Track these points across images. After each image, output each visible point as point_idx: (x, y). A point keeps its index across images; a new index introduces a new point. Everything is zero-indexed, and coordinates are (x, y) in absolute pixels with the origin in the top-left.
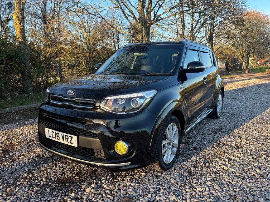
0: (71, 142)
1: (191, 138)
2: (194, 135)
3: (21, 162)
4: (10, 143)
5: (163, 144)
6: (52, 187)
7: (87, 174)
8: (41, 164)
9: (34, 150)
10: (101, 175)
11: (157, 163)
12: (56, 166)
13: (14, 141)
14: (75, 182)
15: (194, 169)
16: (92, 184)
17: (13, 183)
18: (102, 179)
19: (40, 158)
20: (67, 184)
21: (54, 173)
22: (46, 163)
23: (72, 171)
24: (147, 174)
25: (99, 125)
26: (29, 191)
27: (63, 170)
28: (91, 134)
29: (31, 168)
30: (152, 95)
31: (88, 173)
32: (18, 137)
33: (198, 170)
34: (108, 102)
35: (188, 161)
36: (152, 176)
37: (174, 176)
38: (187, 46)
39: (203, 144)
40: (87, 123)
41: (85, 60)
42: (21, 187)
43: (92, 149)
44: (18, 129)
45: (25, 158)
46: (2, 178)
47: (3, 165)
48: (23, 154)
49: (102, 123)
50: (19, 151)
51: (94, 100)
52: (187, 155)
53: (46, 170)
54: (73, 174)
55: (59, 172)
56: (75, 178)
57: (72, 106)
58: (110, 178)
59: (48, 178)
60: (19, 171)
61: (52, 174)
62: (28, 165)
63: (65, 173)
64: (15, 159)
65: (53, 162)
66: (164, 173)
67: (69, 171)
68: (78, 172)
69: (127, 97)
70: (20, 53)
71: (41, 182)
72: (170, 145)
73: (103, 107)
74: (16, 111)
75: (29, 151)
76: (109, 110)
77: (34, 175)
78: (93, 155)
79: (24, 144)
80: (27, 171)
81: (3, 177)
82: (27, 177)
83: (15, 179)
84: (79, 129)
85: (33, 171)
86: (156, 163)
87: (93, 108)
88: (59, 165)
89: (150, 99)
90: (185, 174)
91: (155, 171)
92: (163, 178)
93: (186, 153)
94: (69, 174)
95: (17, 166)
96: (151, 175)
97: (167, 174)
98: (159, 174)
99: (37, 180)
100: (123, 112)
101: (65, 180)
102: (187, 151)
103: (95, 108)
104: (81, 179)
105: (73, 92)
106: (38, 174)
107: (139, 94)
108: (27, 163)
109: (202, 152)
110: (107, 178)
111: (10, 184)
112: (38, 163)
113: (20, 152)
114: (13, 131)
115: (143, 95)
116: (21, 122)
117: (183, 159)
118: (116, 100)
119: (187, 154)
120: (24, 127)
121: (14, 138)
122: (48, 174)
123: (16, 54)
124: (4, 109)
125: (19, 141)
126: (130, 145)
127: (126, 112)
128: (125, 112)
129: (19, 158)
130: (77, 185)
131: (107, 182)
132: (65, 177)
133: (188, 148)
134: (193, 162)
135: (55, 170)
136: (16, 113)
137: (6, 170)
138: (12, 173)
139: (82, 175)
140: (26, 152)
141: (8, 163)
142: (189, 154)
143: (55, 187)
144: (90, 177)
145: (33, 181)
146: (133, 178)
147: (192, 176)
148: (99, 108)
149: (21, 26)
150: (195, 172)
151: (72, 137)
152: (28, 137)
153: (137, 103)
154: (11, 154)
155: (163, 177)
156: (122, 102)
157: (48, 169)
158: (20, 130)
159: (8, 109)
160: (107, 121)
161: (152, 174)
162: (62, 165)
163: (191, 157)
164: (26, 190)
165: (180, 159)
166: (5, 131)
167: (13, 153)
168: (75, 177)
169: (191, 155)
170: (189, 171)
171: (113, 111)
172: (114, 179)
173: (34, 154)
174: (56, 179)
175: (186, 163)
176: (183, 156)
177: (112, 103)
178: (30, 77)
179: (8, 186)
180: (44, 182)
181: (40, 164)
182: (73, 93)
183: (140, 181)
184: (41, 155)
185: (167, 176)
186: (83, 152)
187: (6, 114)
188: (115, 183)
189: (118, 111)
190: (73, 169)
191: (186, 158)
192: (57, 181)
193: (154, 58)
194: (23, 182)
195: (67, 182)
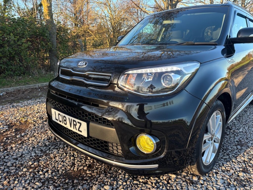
0: (80, 130)
1: (231, 128)
2: (234, 124)
3: (30, 146)
4: (26, 121)
5: (204, 139)
6: (56, 183)
7: (101, 168)
8: (51, 150)
9: (47, 131)
10: (118, 172)
11: (195, 165)
12: (66, 154)
13: (29, 119)
14: (85, 178)
15: (245, 175)
16: (105, 185)
17: (15, 172)
18: (119, 178)
19: (51, 142)
20: (75, 181)
21: (62, 163)
22: (56, 149)
23: (84, 162)
24: (178, 177)
25: (116, 110)
26: (29, 187)
27: (74, 160)
28: (105, 122)
29: (38, 153)
30: (193, 70)
31: (102, 166)
32: (35, 115)
33: (250, 177)
34: (129, 78)
35: (232, 162)
36: (186, 180)
37: (218, 185)
38: (235, 9)
39: (249, 137)
40: (100, 105)
41: (110, 40)
42: (21, 179)
43: (106, 142)
44: (37, 106)
45: (35, 140)
46: (5, 164)
47: (10, 147)
48: (35, 134)
49: (120, 107)
50: (31, 131)
51: (111, 75)
52: (230, 152)
53: (55, 158)
54: (84, 166)
55: (69, 161)
56: (86, 173)
57: (83, 82)
58: (129, 177)
59: (54, 170)
60: (25, 157)
61: (61, 164)
62: (36, 149)
63: (75, 165)
64: (25, 141)
65: (65, 147)
66: (202, 178)
67: (80, 162)
68: (90, 164)
69: (156, 72)
70: (47, 31)
71: (46, 174)
72: (212, 140)
73: (121, 85)
74: (40, 87)
75: (42, 131)
76: (130, 90)
77: (40, 164)
78: (108, 150)
79: (38, 123)
80: (34, 157)
81: (6, 162)
82: (32, 166)
83: (18, 167)
84: (90, 114)
85: (40, 157)
86: (193, 165)
87: (109, 85)
88: (70, 153)
89: (189, 75)
90: (232, 182)
91: (188, 173)
92: (201, 186)
93: (228, 149)
94: (80, 166)
95: (24, 150)
96: (184, 179)
97: (207, 179)
98: (195, 179)
99: (42, 171)
100: (150, 93)
101: (74, 175)
102: (228, 147)
103: (111, 85)
104: (93, 174)
105: (84, 63)
106: (45, 163)
107: (175, 68)
108: (36, 147)
109: (250, 150)
110: (124, 177)
111: (11, 173)
112: (48, 148)
113: (33, 132)
114: (32, 107)
115: (180, 69)
116: (42, 99)
117: (226, 157)
118: (140, 76)
119: (230, 150)
120: (43, 104)
121: (31, 115)
122: (56, 163)
123: (43, 31)
124: (29, 85)
125: (35, 119)
126: (159, 141)
127: (155, 93)
128: (152, 92)
129: (30, 139)
130: (87, 183)
131: (125, 184)
132: (74, 170)
133: (229, 142)
134: (240, 164)
135: (64, 159)
136: (39, 90)
137: (12, 154)
138: (16, 159)
139: (95, 170)
140: (38, 133)
141: (17, 145)
142: (232, 151)
143: (61, 183)
144: (104, 173)
145: (37, 173)
146: (159, 181)
147: (244, 187)
148: (116, 85)
149: (48, 3)
150: (247, 180)
151: (81, 124)
152: (45, 115)
153: (171, 80)
154: (23, 134)
155: (202, 184)
156: (148, 79)
157: (57, 157)
158: (39, 107)
159: (33, 85)
160: (127, 104)
161: (184, 177)
162: (73, 153)
163: (236, 156)
164: (26, 185)
165: (222, 158)
166: (24, 108)
167: (25, 133)
168: (87, 171)
169: (236, 152)
170: (238, 178)
171: (135, 91)
172: (134, 180)
173: (46, 136)
174: (63, 172)
175: (231, 165)
176: (225, 153)
177: (134, 80)
178: (56, 55)
179: (7, 177)
180: (49, 174)
181: (50, 148)
182: (84, 65)
183: (169, 187)
184: (53, 138)
185: (207, 183)
186: (95, 143)
187: (30, 90)
188: (135, 187)
189: (142, 91)
190: (85, 160)
191: (229, 156)
192: (65, 175)
193: (184, 32)
194: (26, 172)
195: (75, 178)
